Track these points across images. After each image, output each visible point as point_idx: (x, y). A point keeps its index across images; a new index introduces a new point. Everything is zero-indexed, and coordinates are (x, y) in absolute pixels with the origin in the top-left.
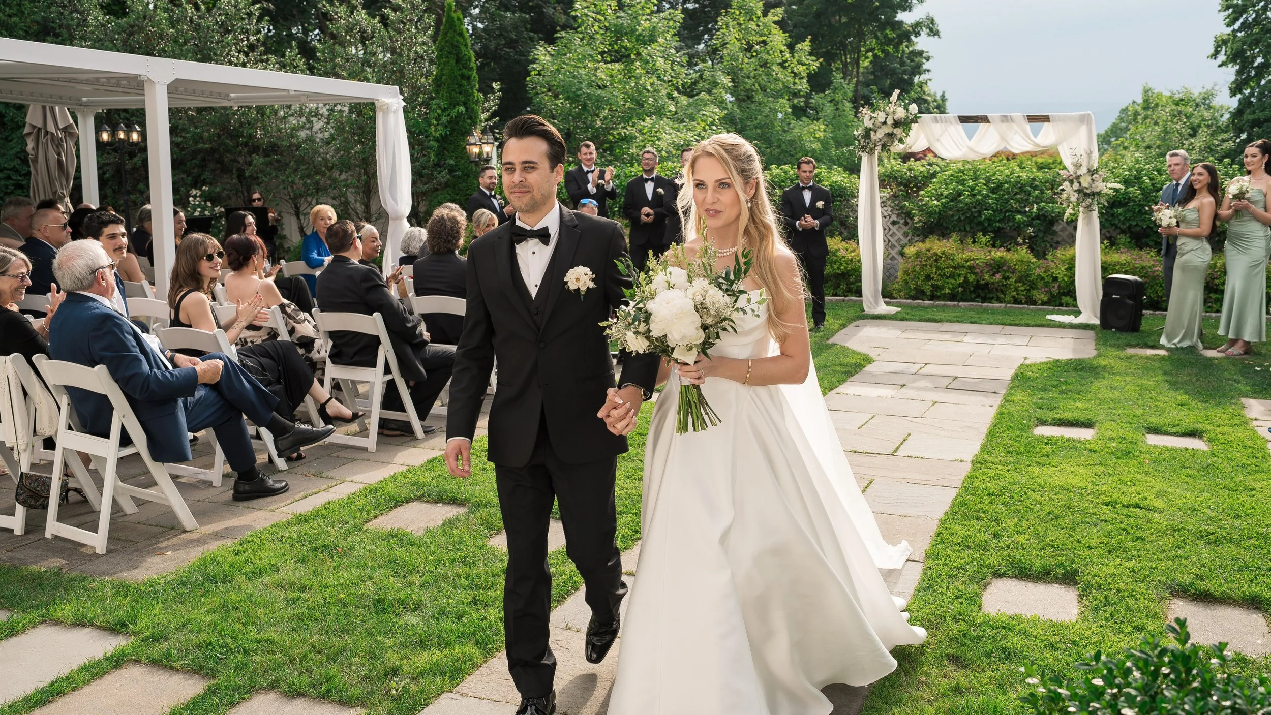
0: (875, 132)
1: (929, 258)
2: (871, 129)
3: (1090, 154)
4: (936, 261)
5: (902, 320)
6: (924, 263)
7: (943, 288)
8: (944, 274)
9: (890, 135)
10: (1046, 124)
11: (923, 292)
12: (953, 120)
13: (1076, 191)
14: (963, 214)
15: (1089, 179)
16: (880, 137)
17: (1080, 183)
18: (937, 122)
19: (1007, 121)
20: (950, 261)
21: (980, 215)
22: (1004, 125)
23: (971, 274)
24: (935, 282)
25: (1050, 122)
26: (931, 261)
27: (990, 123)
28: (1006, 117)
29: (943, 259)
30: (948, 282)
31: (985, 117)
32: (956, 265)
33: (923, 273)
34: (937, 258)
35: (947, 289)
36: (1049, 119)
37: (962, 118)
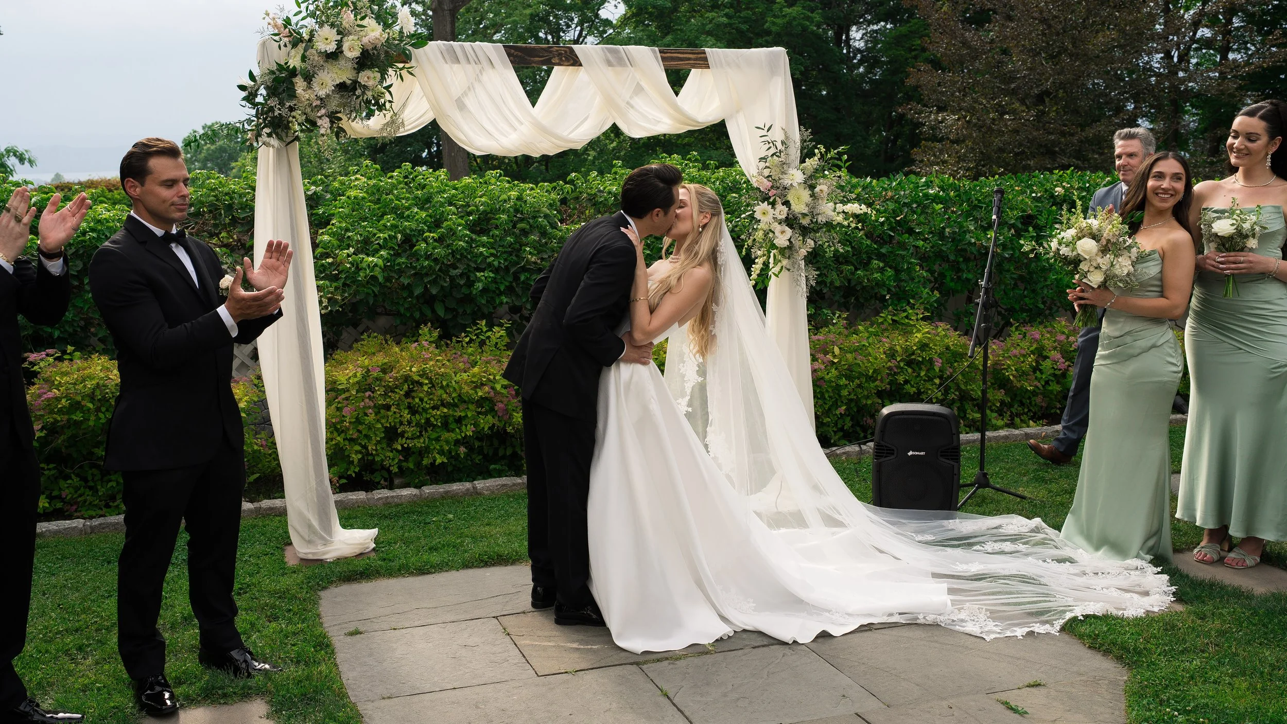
0: (309, 78)
1: (389, 390)
2: (293, 73)
4: (408, 394)
6: (381, 402)
8: (428, 420)
9: (346, 89)
10: (697, 71)
11: (376, 468)
12: (494, 57)
13: (783, 221)
14: (434, 282)
15: (805, 194)
16: (322, 93)
17: (787, 203)
18: (456, 61)
19: (620, 64)
20: (440, 392)
21: (470, 284)
22: (610, 72)
23: (486, 414)
24: (408, 441)
25: (709, 67)
26: (397, 396)
27: (581, 65)
28: (616, 52)
29: (426, 388)
30: (437, 439)
31: (566, 52)
32: (453, 399)
33: (379, 426)
34: (411, 387)
35: (437, 456)
36: (706, 59)
37: (516, 53)
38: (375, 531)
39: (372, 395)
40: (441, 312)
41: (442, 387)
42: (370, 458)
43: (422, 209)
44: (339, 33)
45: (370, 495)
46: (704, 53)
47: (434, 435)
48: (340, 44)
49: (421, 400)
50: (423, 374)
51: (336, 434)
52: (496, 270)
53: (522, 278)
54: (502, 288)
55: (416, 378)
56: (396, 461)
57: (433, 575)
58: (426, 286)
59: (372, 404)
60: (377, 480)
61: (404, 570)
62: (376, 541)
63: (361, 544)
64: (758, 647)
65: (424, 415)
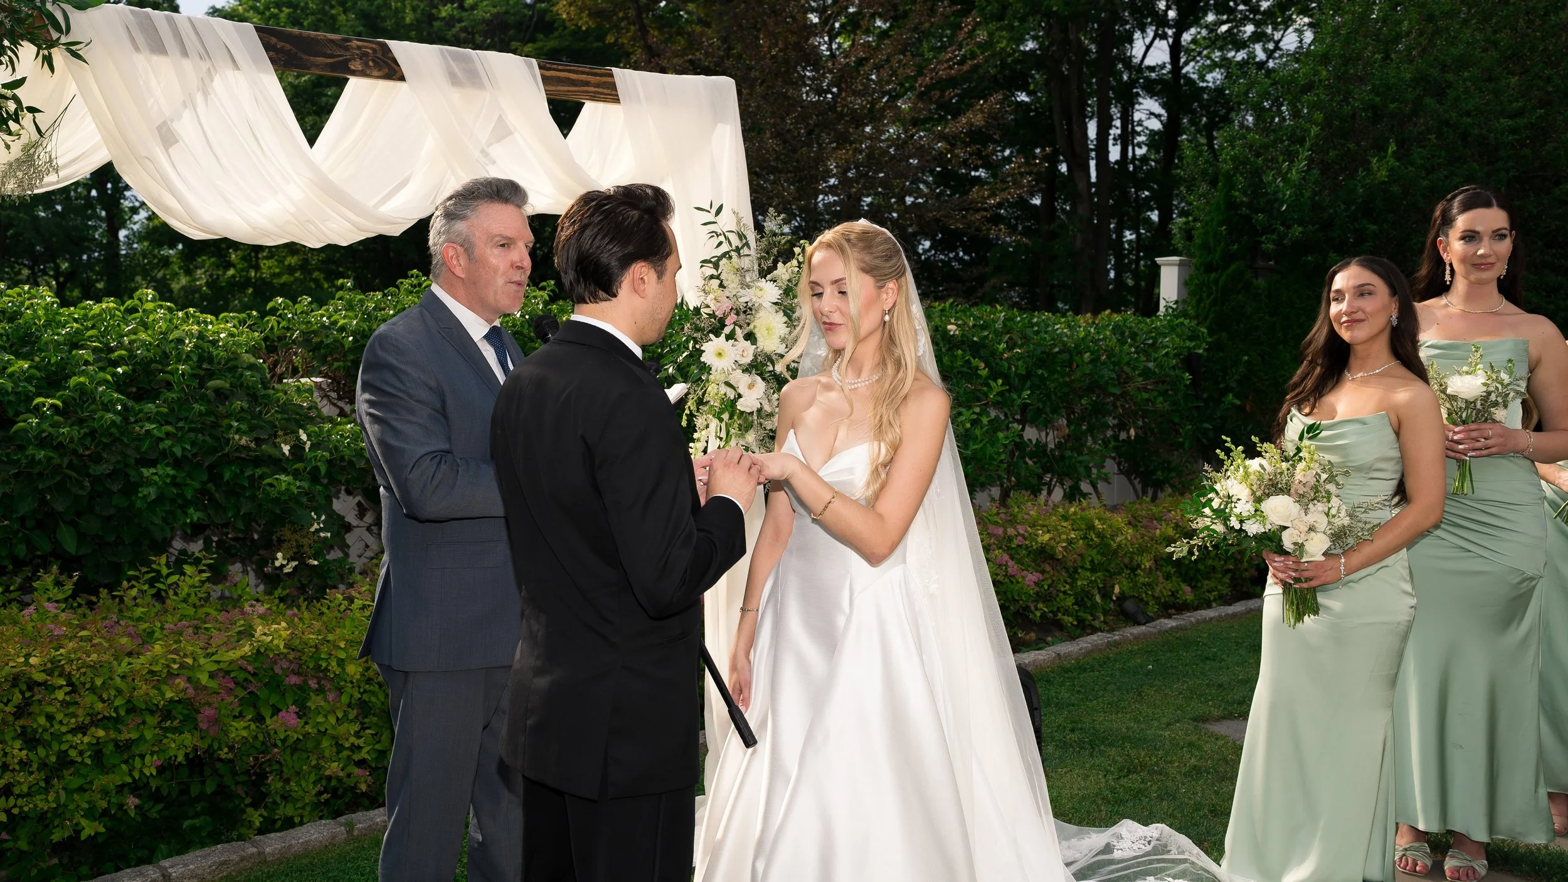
4: (21, 711)
13: (746, 370)
14: (59, 489)
15: (779, 323)
17: (750, 337)
18: (158, 48)
19: (472, 82)
20: (89, 699)
21: (130, 489)
22: (455, 94)
23: (178, 731)
24: (20, 802)
25: (618, 101)
27: (402, 78)
28: (468, 60)
29: (60, 695)
30: (84, 790)
31: (374, 51)
32: (116, 710)
34: (28, 695)
35: (84, 822)
36: (613, 86)
37: (280, 45)
40: (70, 544)
41: (93, 689)
43: (19, 356)
46: (612, 75)
47: (77, 782)
49: (50, 718)
50: (53, 668)
52: (177, 463)
53: (227, 475)
54: (189, 494)
55: (40, 677)
58: (42, 497)
65: (55, 747)
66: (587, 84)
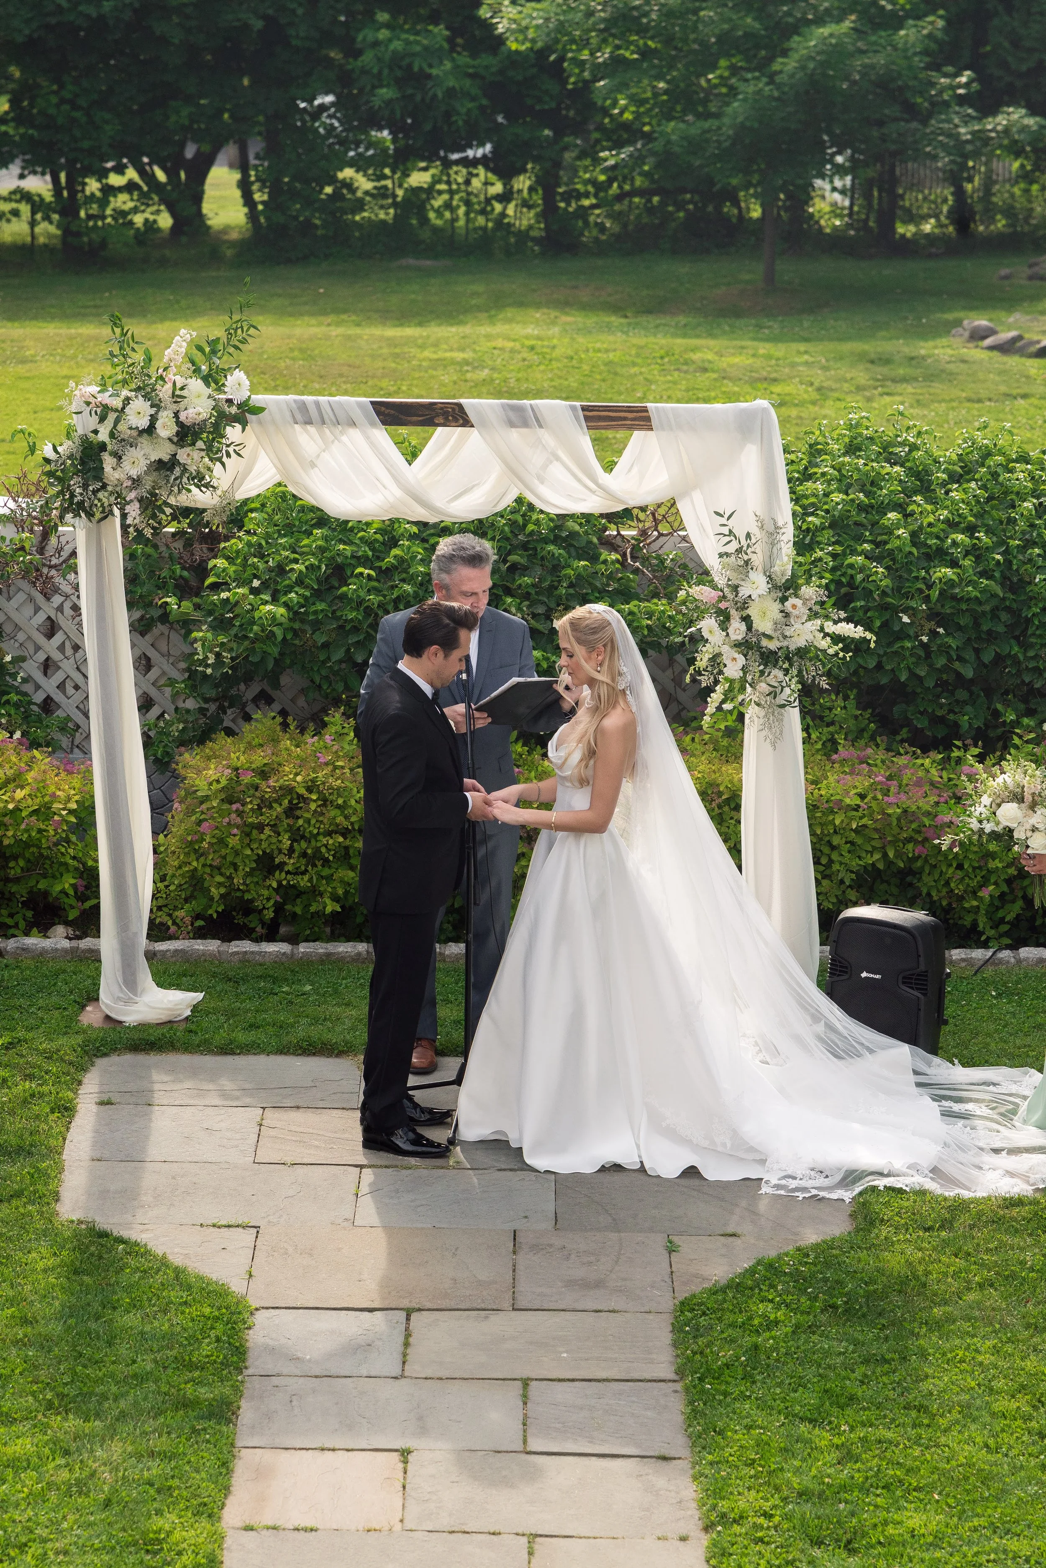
0: (118, 455)
1: (265, 804)
2: (103, 447)
3: (773, 533)
4: (291, 812)
5: (227, 1049)
6: (252, 820)
7: (314, 892)
8: (318, 849)
9: (164, 467)
10: (638, 436)
11: (247, 908)
12: (357, 415)
13: (737, 645)
15: (774, 608)
16: (134, 473)
17: (747, 619)
19: (525, 424)
20: (334, 812)
22: (515, 435)
24: (289, 877)
25: (652, 429)
26: (275, 814)
27: (472, 426)
28: (519, 408)
29: (313, 806)
30: (329, 878)
31: (453, 409)
33: (249, 852)
34: (295, 802)
35: (328, 901)
36: (648, 419)
37: (387, 411)
38: (199, 996)
39: (241, 808)
42: (238, 894)
44: (152, 406)
45: (225, 947)
46: (646, 411)
47: (325, 873)
48: (153, 419)
49: (308, 821)
50: (311, 786)
51: (193, 856)
55: (302, 791)
56: (272, 902)
57: (236, 1057)
58: (348, 650)
59: (239, 820)
60: (252, 925)
61: (205, 1047)
62: (195, 1008)
63: (169, 1009)
64: (505, 1170)
65: (313, 843)
66: (625, 419)
